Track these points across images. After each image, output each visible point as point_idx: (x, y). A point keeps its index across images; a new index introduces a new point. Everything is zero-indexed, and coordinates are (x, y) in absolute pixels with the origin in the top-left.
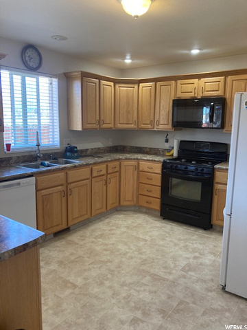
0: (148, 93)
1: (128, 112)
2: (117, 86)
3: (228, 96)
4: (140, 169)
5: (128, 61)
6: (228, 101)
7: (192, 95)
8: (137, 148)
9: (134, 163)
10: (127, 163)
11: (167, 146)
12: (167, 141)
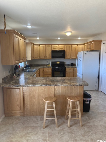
0: (43, 48)
1: (37, 54)
2: (34, 46)
3: (66, 50)
4: (45, 71)
5: (38, 38)
6: (66, 51)
7: (56, 49)
8: (36, 65)
9: (43, 69)
10: (41, 69)
11: (47, 63)
12: (47, 62)
